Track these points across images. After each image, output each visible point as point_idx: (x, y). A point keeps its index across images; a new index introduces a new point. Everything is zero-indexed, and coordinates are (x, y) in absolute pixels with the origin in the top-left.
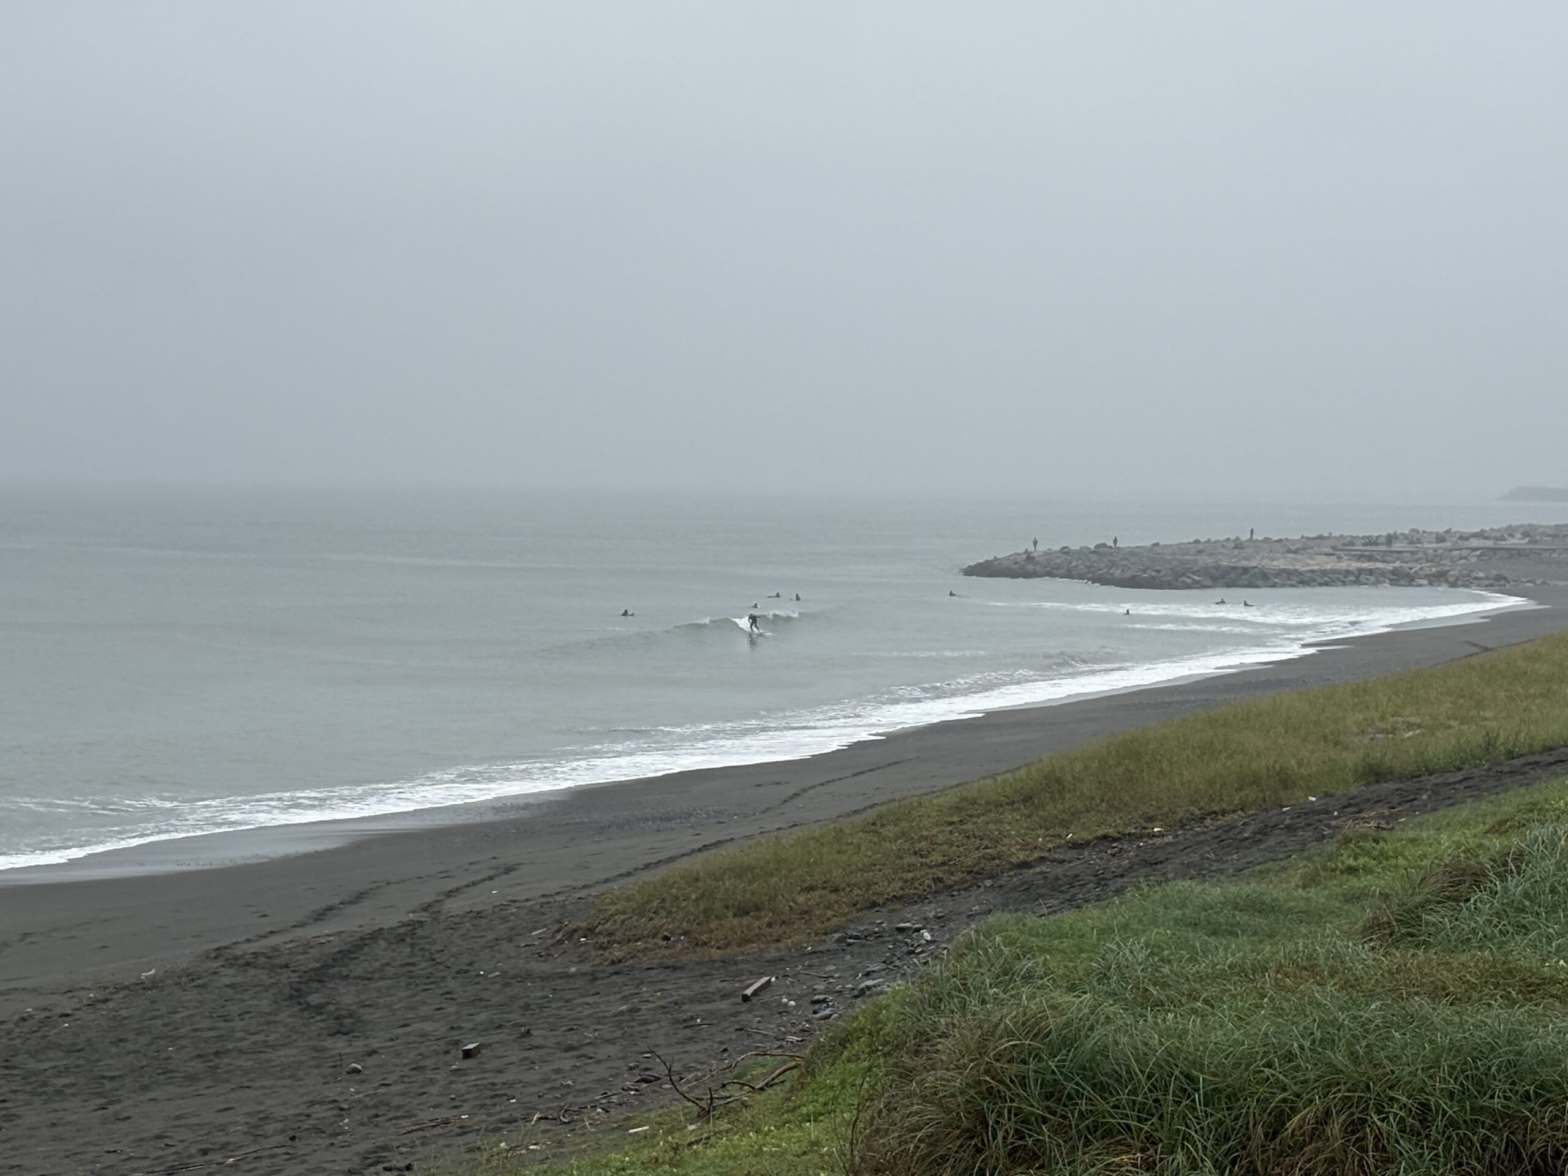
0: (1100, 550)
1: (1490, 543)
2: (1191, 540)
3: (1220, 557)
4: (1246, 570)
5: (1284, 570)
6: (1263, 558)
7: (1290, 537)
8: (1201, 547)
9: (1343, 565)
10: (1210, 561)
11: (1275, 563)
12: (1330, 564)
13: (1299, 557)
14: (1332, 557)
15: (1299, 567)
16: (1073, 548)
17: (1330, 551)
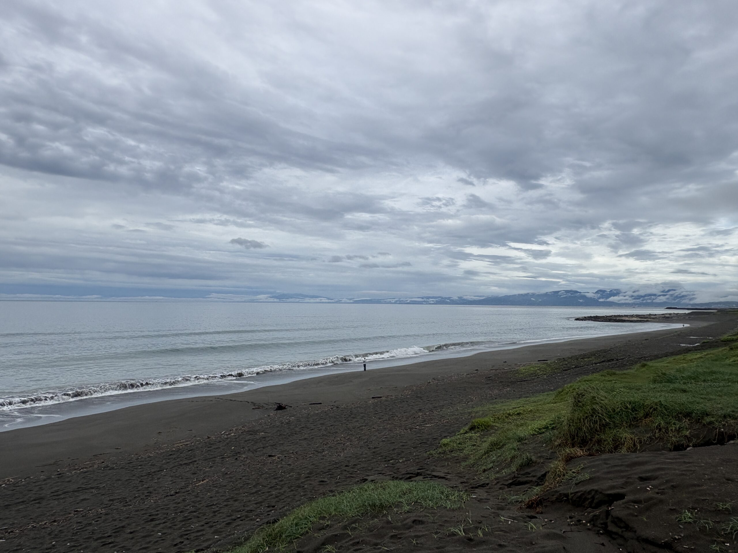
1: (663, 316)
3: (616, 318)
6: (624, 318)
8: (612, 317)
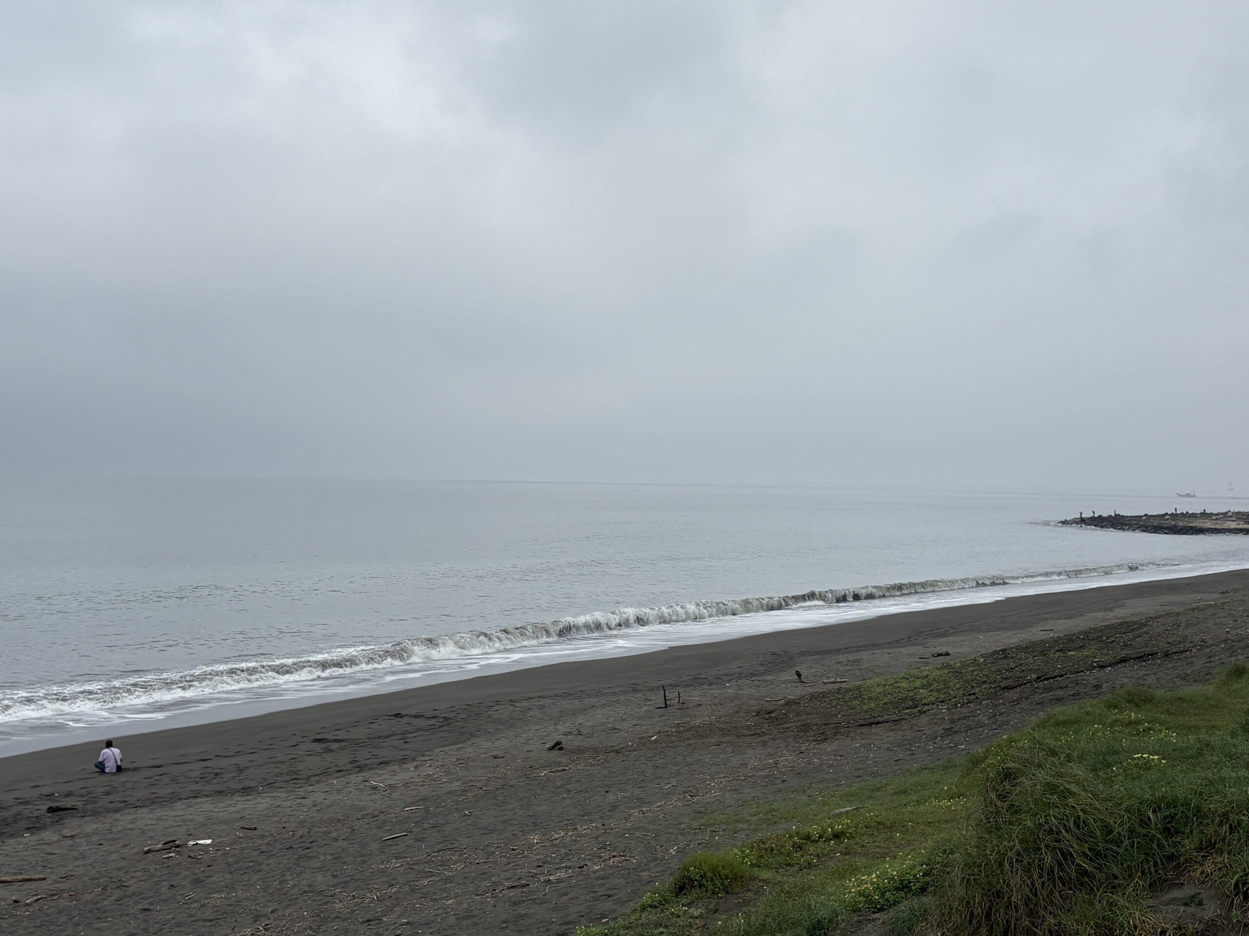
0: (1118, 517)
2: (1164, 513)
3: (1178, 521)
4: (1191, 528)
5: (1211, 528)
6: (1200, 522)
7: (1213, 512)
8: (1167, 517)
9: (1240, 527)
10: (1173, 523)
11: (1206, 525)
12: (1233, 525)
13: (1218, 521)
14: (1235, 523)
15: (1218, 527)
16: (1104, 516)
17: (1234, 519)
